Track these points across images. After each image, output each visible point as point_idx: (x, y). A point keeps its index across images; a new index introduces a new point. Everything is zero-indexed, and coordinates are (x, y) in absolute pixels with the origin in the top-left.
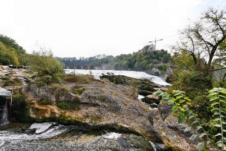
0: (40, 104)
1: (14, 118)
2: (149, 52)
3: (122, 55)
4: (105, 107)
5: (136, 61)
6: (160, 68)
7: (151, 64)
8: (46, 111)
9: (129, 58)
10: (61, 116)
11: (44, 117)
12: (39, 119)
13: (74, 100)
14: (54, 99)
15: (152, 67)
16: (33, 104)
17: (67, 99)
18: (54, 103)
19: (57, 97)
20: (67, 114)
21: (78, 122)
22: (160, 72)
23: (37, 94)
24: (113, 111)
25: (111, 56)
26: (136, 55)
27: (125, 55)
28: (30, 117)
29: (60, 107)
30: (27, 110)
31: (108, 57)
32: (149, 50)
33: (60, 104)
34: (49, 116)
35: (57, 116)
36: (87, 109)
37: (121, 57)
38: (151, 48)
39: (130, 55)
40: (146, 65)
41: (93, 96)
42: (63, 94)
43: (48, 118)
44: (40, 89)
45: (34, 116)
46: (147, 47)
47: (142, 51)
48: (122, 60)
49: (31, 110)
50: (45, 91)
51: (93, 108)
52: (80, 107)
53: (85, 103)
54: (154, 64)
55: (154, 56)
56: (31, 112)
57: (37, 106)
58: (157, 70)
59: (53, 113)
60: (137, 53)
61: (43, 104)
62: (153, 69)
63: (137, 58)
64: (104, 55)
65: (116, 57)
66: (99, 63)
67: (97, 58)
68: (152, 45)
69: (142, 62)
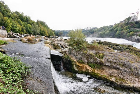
0: (78, 63)
1: (66, 68)
2: (131, 22)
3: (105, 26)
4: (126, 71)
5: (117, 30)
7: (131, 33)
8: (83, 68)
9: (111, 28)
10: (92, 72)
11: (82, 71)
12: (80, 72)
13: (99, 62)
14: (86, 61)
15: (133, 35)
16: (75, 62)
17: (94, 62)
18: (86, 63)
19: (88, 59)
20: (96, 72)
21: (106, 79)
23: (76, 56)
24: (135, 76)
25: (96, 28)
26: (117, 26)
27: (107, 27)
28: (74, 70)
29: (90, 66)
30: (73, 65)
31: (93, 28)
32: (130, 21)
33: (90, 64)
34: (85, 71)
35: (90, 72)
36: (109, 70)
37: (104, 28)
38: (133, 19)
39: (112, 26)
40: (127, 33)
41: (113, 61)
42: (91, 58)
43: (84, 72)
44: (77, 54)
45: (77, 69)
46: (129, 18)
47: (124, 22)
48: (105, 30)
49: (75, 66)
50: (80, 55)
51: (114, 70)
52: (103, 68)
53: (108, 66)
54: (135, 32)
55: (135, 25)
56: (75, 67)
57: (78, 64)
58: (138, 37)
59: (87, 69)
60: (119, 24)
61: (80, 63)
62: (134, 37)
63: (118, 28)
64: (91, 27)
65: (100, 28)
66: (88, 33)
67: (86, 29)
68: (135, 16)
69: (123, 31)
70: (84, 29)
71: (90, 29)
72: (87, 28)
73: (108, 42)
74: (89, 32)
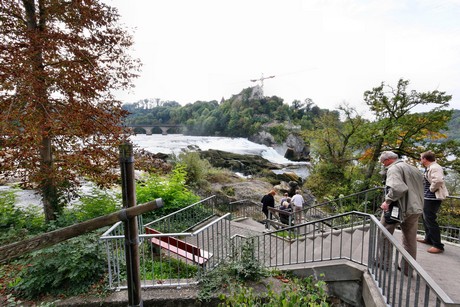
2: (253, 100)
5: (229, 117)
6: (273, 131)
7: (257, 125)
9: (216, 111)
15: (260, 129)
22: (273, 139)
25: (174, 104)
26: (228, 104)
31: (166, 104)
32: (252, 97)
37: (198, 107)
38: (256, 94)
39: (215, 103)
40: (248, 125)
46: (248, 91)
47: (240, 98)
48: (200, 113)
54: (263, 123)
55: (261, 108)
58: (269, 135)
60: (231, 101)
62: (261, 133)
63: (232, 112)
65: (187, 106)
66: (150, 117)
67: (141, 106)
68: (258, 87)
69: (241, 119)
70: (135, 104)
71: (155, 105)
72: (146, 101)
73: (218, 151)
74: (155, 114)
